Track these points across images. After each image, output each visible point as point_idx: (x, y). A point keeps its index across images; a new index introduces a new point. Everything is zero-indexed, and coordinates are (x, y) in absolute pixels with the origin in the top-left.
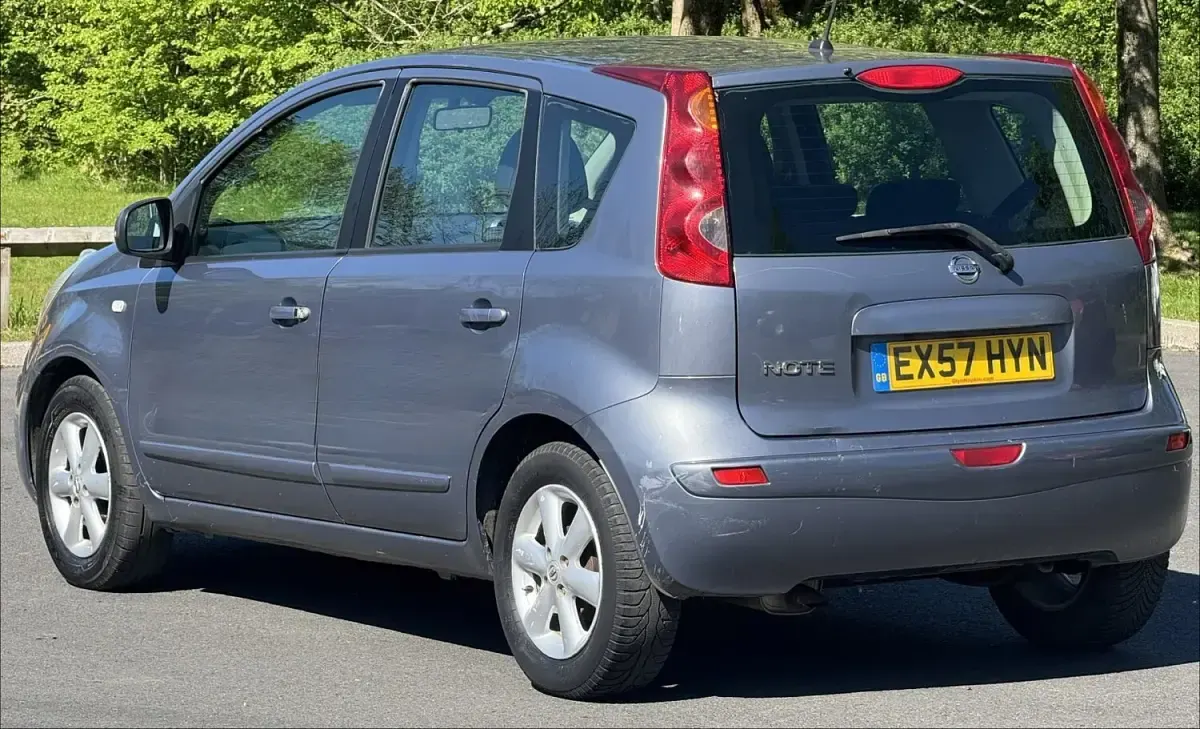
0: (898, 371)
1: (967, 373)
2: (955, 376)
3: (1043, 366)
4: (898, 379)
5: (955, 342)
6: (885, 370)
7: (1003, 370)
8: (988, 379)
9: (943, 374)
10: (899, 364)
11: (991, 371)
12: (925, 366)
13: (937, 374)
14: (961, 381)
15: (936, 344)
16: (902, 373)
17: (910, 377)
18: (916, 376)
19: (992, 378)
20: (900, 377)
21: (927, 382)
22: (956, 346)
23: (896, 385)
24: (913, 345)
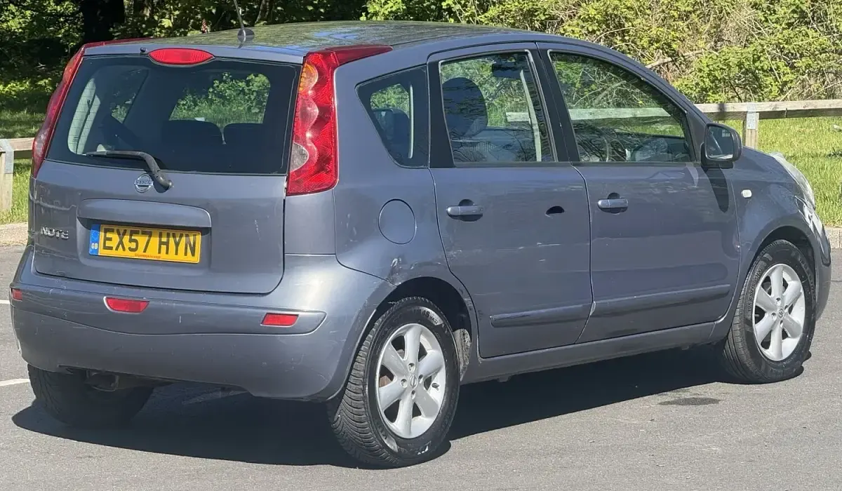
0: (105, 243)
1: (145, 251)
2: (137, 252)
3: (193, 254)
4: (104, 249)
5: (140, 230)
6: (98, 242)
7: (167, 253)
8: (157, 257)
9: (131, 249)
10: (107, 239)
11: (159, 252)
12: (121, 243)
13: (127, 248)
14: (141, 256)
15: (129, 229)
16: (107, 245)
17: (111, 248)
18: (114, 248)
19: (159, 257)
20: (105, 248)
21: (120, 253)
22: (140, 232)
23: (102, 252)
24: (115, 228)
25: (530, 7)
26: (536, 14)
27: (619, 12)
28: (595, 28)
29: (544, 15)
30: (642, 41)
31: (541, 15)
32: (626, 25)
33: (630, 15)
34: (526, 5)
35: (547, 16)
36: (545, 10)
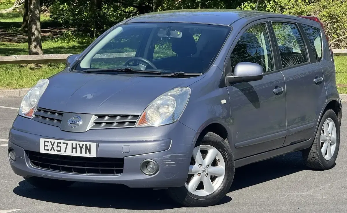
25: (300, 11)
26: (303, 14)
27: (335, 14)
28: (326, 20)
29: (306, 14)
30: (344, 25)
31: (305, 14)
32: (338, 19)
33: (340, 14)
34: (299, 10)
35: (307, 15)
36: (306, 12)
